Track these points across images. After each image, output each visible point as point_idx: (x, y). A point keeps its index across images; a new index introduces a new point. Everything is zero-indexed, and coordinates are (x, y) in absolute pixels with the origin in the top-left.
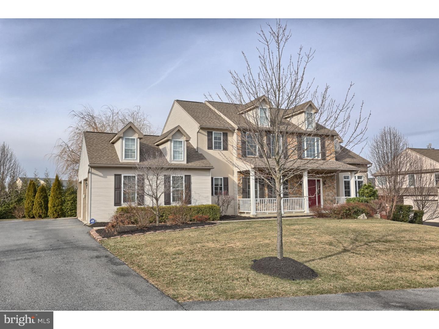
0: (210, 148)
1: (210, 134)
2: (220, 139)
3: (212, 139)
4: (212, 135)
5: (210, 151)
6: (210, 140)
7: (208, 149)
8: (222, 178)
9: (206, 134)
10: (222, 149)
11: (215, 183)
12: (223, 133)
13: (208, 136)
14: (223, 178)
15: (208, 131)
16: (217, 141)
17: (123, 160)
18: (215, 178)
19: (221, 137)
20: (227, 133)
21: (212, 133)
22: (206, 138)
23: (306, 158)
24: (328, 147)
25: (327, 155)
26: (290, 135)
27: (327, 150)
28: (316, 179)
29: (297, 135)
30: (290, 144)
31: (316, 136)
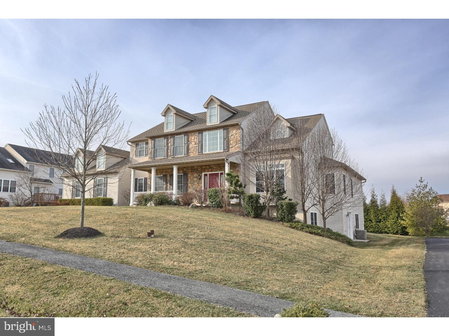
3: (138, 149)
4: (138, 146)
5: (137, 159)
7: (136, 157)
8: (144, 178)
9: (135, 146)
10: (144, 156)
11: (139, 182)
12: (146, 143)
15: (136, 144)
16: (142, 150)
18: (139, 179)
19: (144, 147)
20: (148, 142)
21: (138, 144)
22: (135, 149)
23: (207, 152)
24: (232, 137)
25: (231, 146)
26: (192, 134)
27: (231, 140)
28: (220, 172)
29: (198, 131)
30: (192, 142)
31: (219, 129)
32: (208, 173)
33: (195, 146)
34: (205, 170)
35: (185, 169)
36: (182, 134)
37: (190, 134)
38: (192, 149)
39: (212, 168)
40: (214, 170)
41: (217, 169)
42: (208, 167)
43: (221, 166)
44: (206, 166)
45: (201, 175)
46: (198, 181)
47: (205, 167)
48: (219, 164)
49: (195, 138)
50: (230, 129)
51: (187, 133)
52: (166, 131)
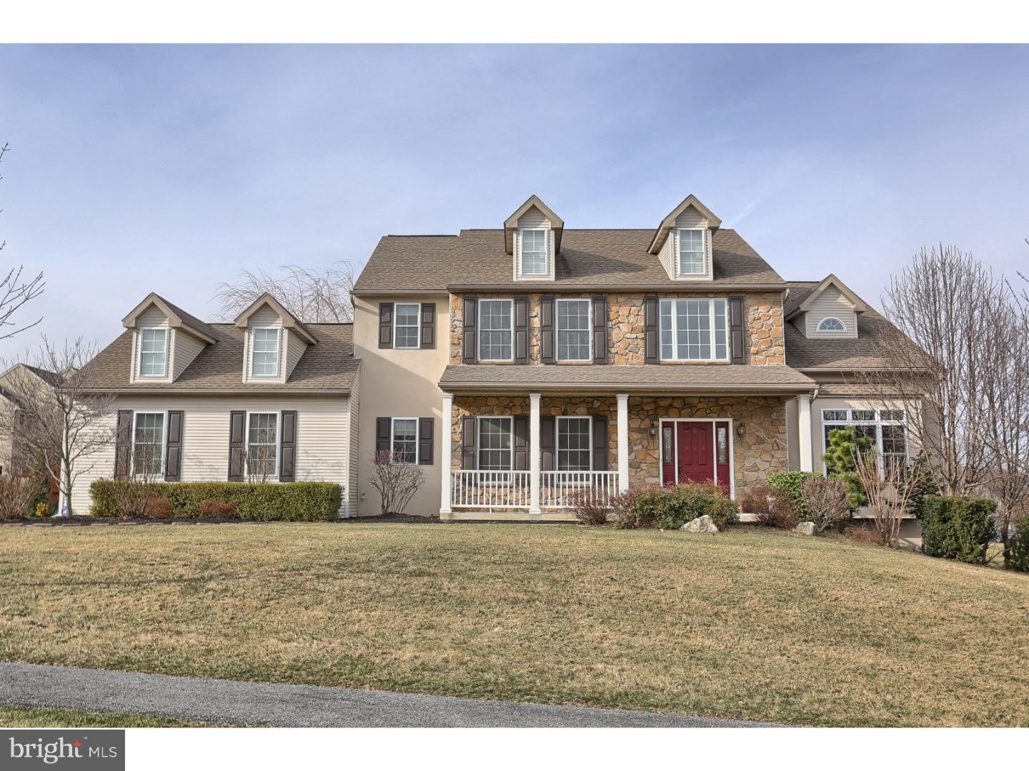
0: (385, 343)
1: (386, 309)
2: (414, 320)
3: (391, 321)
4: (392, 311)
5: (385, 353)
6: (385, 326)
7: (380, 347)
8: (417, 419)
9: (377, 310)
10: (419, 347)
11: (395, 432)
12: (422, 304)
13: (381, 315)
14: (420, 419)
15: (381, 304)
16: (407, 326)
17: (136, 378)
18: (395, 420)
19: (417, 317)
20: (435, 304)
21: (391, 306)
22: (375, 320)
23: (675, 358)
24: (757, 325)
25: (753, 349)
26: (621, 299)
27: (752, 333)
28: (714, 420)
29: (643, 295)
30: (619, 322)
31: (713, 295)
32: (676, 420)
33: (634, 336)
34: (667, 411)
35: (596, 404)
36: (583, 295)
37: (611, 299)
38: (621, 345)
39: (691, 407)
40: (698, 413)
41: (708, 412)
42: (677, 404)
43: (722, 403)
44: (673, 398)
45: (655, 423)
46: (645, 443)
47: (667, 402)
48: (717, 398)
49: (630, 314)
50: (749, 301)
51: (602, 293)
52: (519, 279)
